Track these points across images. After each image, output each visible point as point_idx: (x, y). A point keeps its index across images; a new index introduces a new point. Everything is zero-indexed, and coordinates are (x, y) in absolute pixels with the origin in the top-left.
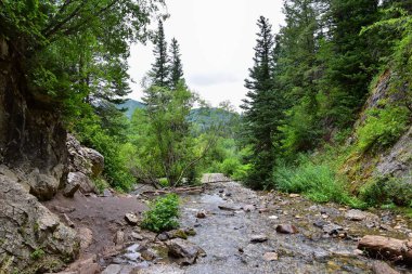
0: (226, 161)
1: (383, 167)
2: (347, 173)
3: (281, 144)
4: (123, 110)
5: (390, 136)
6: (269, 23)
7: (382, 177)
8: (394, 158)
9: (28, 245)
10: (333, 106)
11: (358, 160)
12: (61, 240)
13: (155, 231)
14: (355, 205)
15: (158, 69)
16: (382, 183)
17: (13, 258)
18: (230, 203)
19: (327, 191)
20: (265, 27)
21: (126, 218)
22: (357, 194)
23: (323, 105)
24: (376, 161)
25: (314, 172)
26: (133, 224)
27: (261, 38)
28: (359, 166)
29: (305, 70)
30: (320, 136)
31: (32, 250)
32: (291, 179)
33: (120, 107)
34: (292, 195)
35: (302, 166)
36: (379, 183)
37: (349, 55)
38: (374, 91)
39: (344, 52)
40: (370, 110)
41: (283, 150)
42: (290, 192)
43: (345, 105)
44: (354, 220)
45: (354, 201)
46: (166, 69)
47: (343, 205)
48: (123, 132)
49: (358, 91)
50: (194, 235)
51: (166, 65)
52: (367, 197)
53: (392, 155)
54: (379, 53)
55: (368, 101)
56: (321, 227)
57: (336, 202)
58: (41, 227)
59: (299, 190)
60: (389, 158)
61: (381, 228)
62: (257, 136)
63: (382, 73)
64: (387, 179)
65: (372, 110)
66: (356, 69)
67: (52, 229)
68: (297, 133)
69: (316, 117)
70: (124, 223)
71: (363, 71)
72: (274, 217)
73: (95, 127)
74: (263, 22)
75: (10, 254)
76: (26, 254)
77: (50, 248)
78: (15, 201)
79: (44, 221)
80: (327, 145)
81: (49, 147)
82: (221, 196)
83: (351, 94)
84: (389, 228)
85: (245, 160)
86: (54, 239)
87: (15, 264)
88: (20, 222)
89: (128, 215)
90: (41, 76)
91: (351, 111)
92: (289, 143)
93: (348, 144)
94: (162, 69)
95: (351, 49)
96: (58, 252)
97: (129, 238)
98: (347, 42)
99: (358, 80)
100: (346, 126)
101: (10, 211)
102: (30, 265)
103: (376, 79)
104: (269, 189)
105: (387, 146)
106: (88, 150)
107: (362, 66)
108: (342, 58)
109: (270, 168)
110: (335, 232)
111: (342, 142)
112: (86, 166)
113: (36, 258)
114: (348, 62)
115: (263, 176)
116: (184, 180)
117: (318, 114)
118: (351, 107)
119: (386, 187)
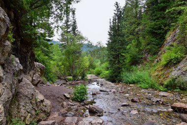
0: (96, 69)
1: (174, 73)
2: (157, 75)
3: (124, 62)
4: (51, 44)
5: (178, 59)
6: (120, 5)
7: (174, 77)
8: (179, 69)
9: (34, 109)
10: (148, 44)
11: (162, 70)
12: (45, 106)
13: (79, 102)
14: (162, 90)
15: (65, 25)
16: (174, 80)
17: (30, 114)
18: (104, 89)
19: (148, 83)
20: (118, 7)
21: (65, 96)
22: (162, 85)
23: (143, 44)
24: (171, 70)
25: (141, 74)
26: (68, 98)
27: (116, 12)
28: (162, 72)
29: (136, 28)
30: (142, 58)
31: (36, 111)
32: (130, 77)
33: (49, 43)
34: (131, 85)
35: (135, 72)
36: (173, 80)
37: (157, 22)
38: (168, 39)
39: (155, 20)
40: (166, 47)
41: (125, 65)
42: (130, 83)
43: (154, 44)
44: (164, 96)
45: (161, 88)
46: (69, 25)
47: (156, 90)
48: (51, 55)
49: (160, 38)
50: (95, 103)
51: (69, 23)
52: (167, 86)
53: (179, 68)
54: (171, 21)
55: (165, 43)
56: (150, 99)
57: (152, 88)
58: (38, 100)
59: (134, 83)
60: (177, 69)
61: (177, 100)
62: (114, 58)
63: (172, 30)
64: (176, 78)
65: (167, 47)
66: (160, 28)
67: (42, 101)
68: (131, 57)
69: (140, 50)
70: (64, 98)
71: (163, 29)
72: (127, 95)
73: (40, 52)
74: (117, 5)
75: (29, 112)
76: (33, 112)
77: (42, 110)
78: (28, 89)
79: (39, 97)
80: (145, 62)
81: (28, 63)
82: (98, 85)
83: (157, 39)
84: (180, 100)
85: (107, 69)
86: (43, 105)
87: (31, 117)
88: (31, 98)
89: (65, 94)
90: (28, 29)
91: (157, 47)
92: (127, 61)
93: (155, 62)
94: (67, 25)
95: (158, 19)
96: (45, 112)
97: (68, 105)
98: (156, 16)
99: (160, 33)
100: (154, 54)
101: (27, 93)
102: (35, 118)
103: (169, 33)
104: (119, 82)
105: (176, 64)
106: (38, 63)
107: (163, 27)
108: (153, 23)
109: (119, 72)
110: (158, 101)
111: (153, 61)
112: (38, 71)
113: (37, 114)
114: (156, 25)
115: (116, 76)
116: (80, 78)
117: (141, 48)
118: (157, 45)
119: (176, 82)
